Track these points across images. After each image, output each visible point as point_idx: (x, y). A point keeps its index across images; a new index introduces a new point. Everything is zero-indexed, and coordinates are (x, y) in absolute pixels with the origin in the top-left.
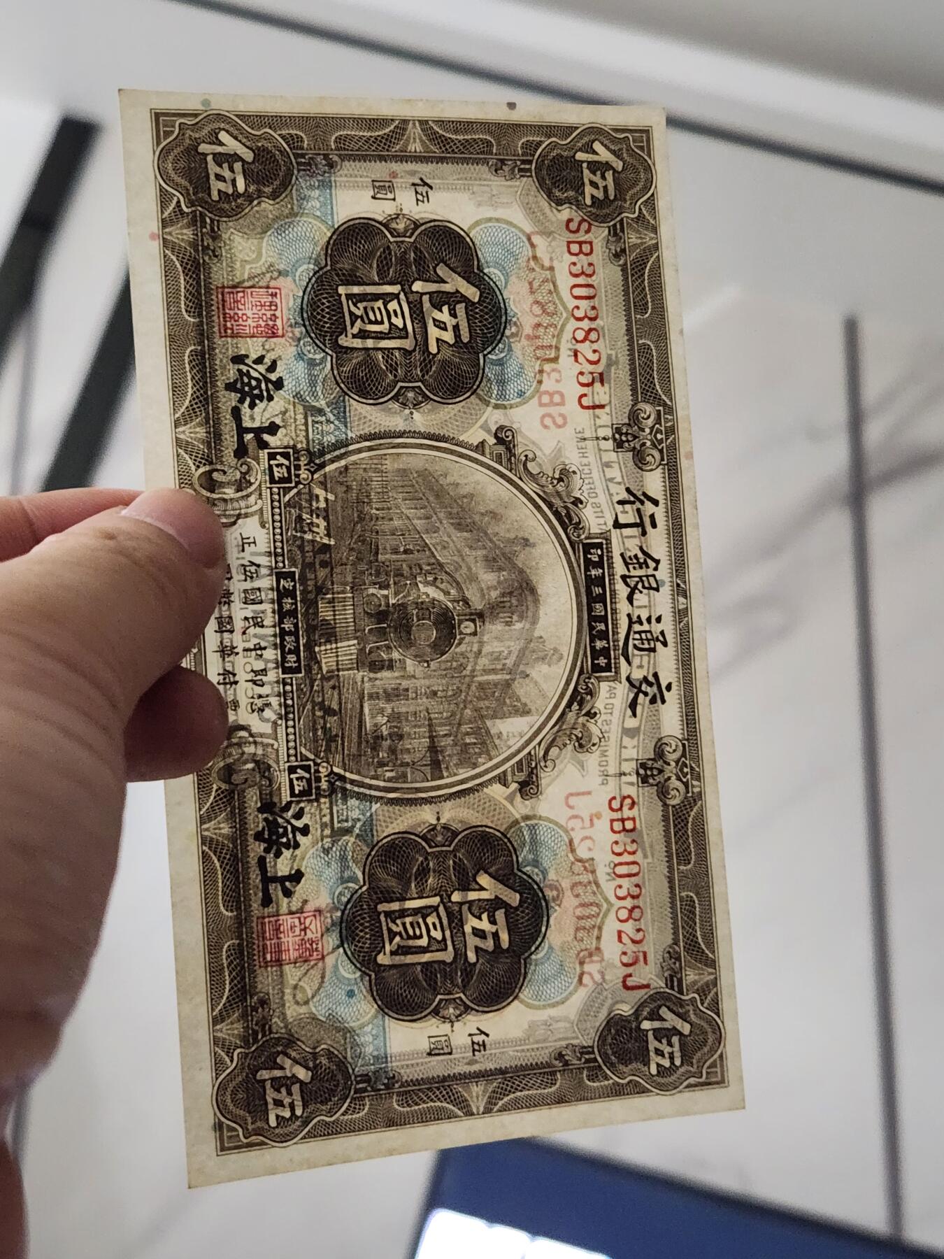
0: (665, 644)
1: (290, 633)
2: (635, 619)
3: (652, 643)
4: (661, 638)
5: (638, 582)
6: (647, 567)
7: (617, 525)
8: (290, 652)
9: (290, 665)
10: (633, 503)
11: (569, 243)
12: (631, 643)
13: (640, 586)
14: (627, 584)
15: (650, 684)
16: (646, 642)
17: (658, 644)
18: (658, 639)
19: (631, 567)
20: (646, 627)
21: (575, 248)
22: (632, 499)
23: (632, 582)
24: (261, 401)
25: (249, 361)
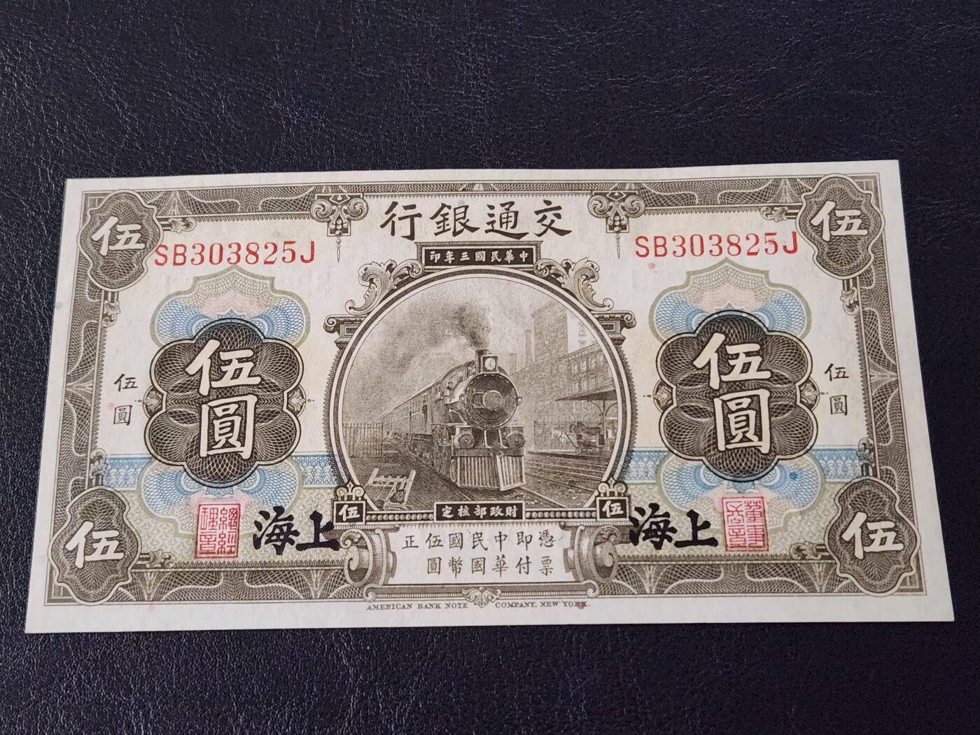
0: (512, 203)
1: (488, 511)
2: (490, 227)
3: (510, 214)
4: (507, 206)
5: (460, 223)
6: (447, 214)
7: (411, 237)
8: (504, 511)
9: (515, 512)
10: (393, 223)
11: (175, 264)
12: (510, 231)
13: (463, 221)
14: (461, 231)
15: (545, 217)
16: (510, 219)
17: (512, 209)
18: (508, 209)
19: (446, 228)
20: (497, 218)
21: (180, 259)
22: (390, 223)
23: (459, 227)
24: (293, 525)
25: (259, 534)
